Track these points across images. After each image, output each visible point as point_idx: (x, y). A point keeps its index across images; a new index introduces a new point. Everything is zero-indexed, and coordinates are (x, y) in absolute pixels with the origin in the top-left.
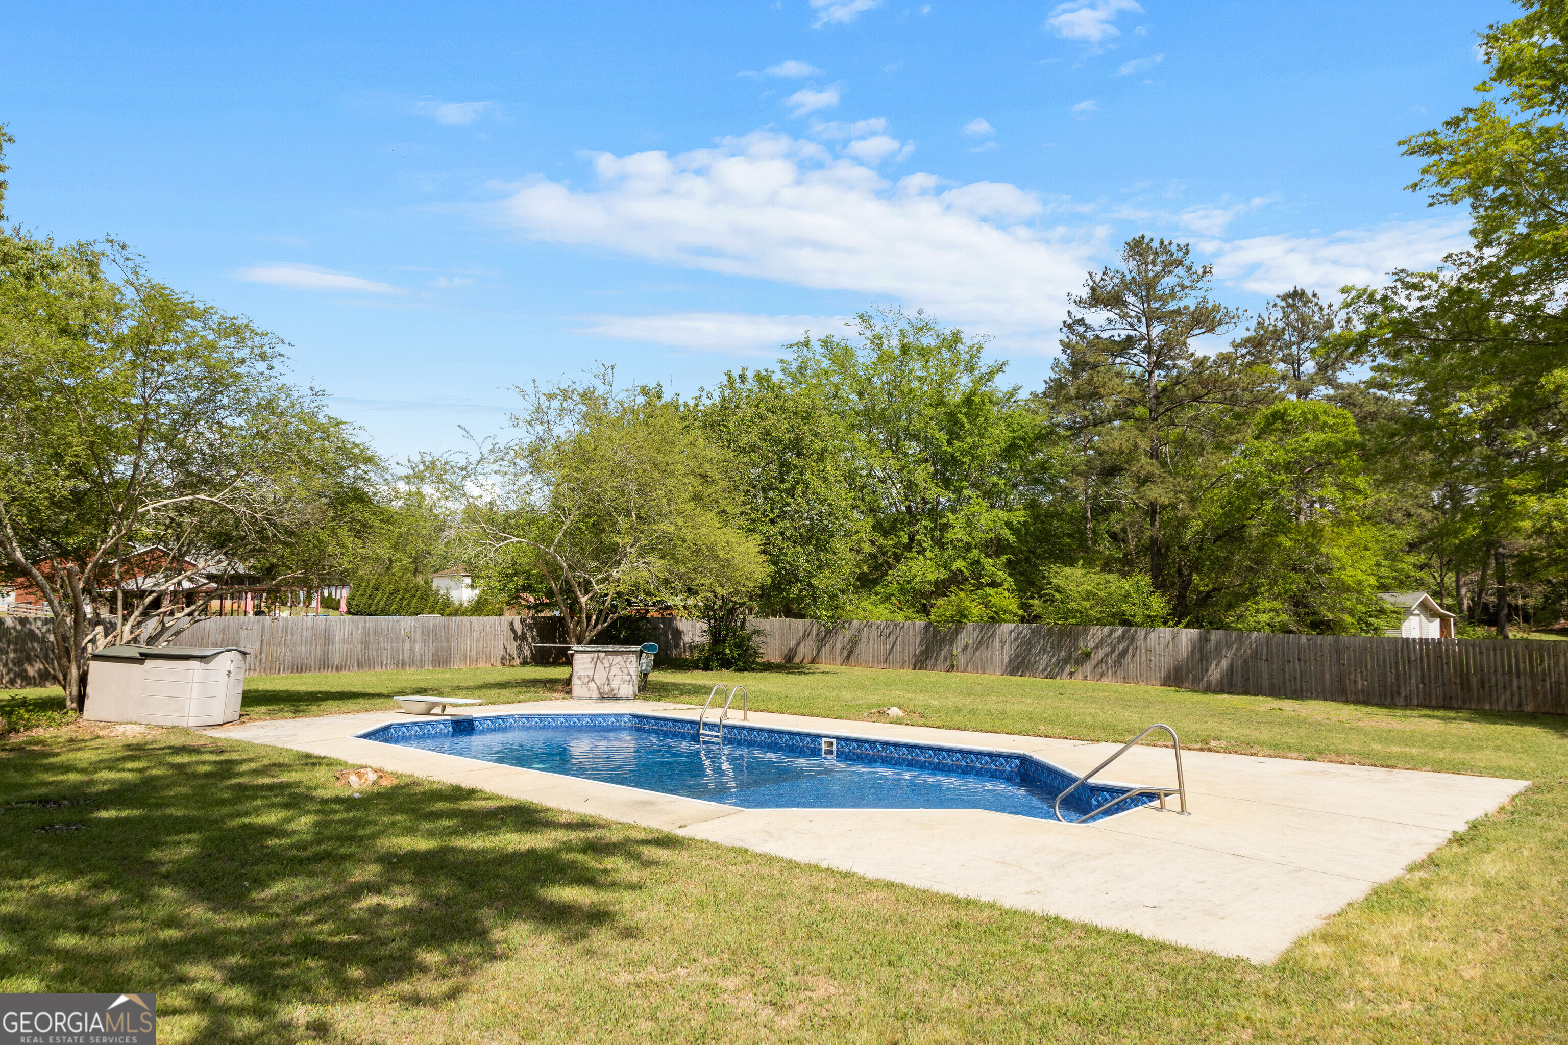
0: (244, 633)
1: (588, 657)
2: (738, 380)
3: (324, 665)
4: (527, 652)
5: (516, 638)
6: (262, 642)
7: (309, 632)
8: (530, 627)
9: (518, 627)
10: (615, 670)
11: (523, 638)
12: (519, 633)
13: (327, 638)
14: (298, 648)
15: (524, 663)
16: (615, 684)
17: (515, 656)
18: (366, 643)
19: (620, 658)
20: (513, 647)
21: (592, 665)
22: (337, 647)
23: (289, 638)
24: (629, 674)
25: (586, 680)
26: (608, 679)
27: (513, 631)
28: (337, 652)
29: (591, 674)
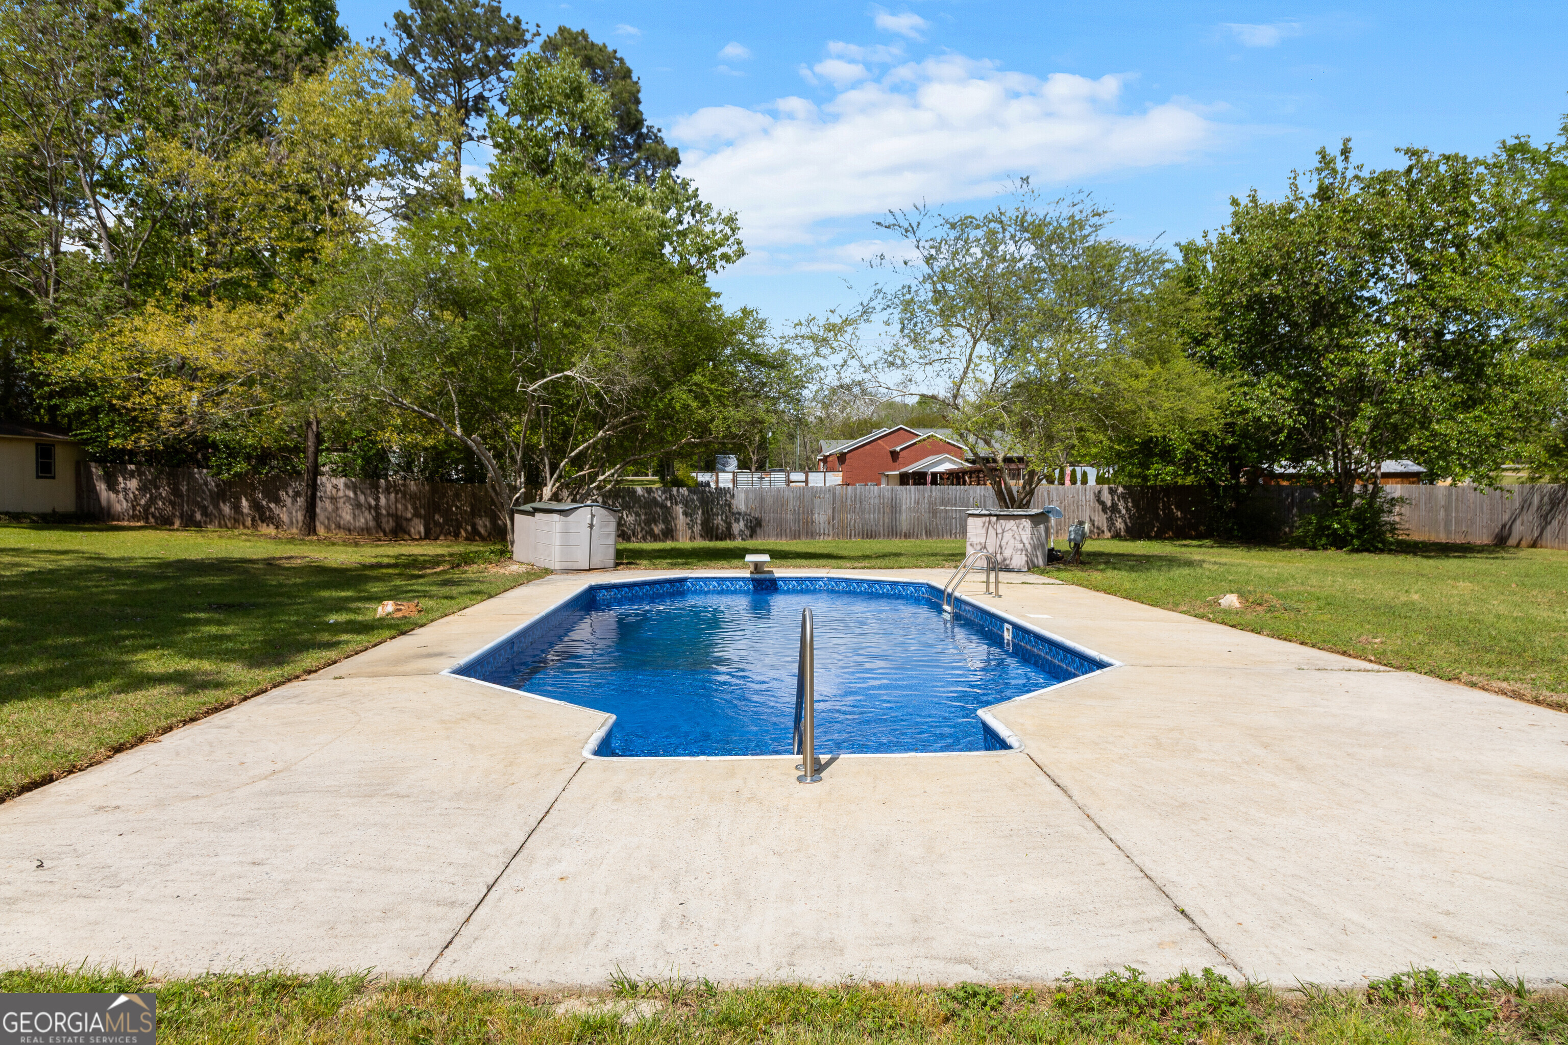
0: (817, 502)
1: (979, 521)
2: (1340, 159)
3: (893, 532)
4: (1119, 524)
5: (1104, 510)
6: (834, 509)
7: (877, 501)
8: (1123, 497)
9: (1107, 498)
10: (1008, 536)
11: (1114, 508)
12: (1109, 504)
13: (894, 507)
14: (867, 516)
15: (1117, 536)
16: (1007, 553)
17: (1105, 529)
18: (934, 513)
19: (1012, 523)
20: (1101, 520)
21: (984, 531)
22: (904, 516)
23: (858, 506)
24: (1021, 541)
25: (979, 547)
26: (1001, 547)
27: (1102, 503)
28: (905, 520)
29: (983, 541)
